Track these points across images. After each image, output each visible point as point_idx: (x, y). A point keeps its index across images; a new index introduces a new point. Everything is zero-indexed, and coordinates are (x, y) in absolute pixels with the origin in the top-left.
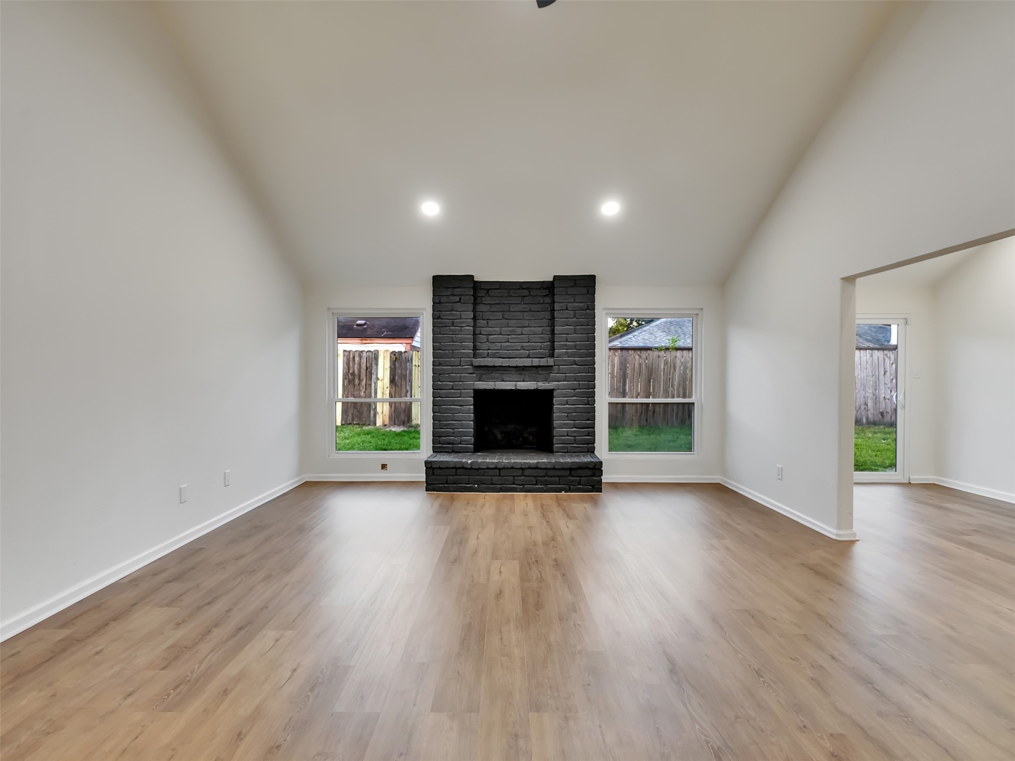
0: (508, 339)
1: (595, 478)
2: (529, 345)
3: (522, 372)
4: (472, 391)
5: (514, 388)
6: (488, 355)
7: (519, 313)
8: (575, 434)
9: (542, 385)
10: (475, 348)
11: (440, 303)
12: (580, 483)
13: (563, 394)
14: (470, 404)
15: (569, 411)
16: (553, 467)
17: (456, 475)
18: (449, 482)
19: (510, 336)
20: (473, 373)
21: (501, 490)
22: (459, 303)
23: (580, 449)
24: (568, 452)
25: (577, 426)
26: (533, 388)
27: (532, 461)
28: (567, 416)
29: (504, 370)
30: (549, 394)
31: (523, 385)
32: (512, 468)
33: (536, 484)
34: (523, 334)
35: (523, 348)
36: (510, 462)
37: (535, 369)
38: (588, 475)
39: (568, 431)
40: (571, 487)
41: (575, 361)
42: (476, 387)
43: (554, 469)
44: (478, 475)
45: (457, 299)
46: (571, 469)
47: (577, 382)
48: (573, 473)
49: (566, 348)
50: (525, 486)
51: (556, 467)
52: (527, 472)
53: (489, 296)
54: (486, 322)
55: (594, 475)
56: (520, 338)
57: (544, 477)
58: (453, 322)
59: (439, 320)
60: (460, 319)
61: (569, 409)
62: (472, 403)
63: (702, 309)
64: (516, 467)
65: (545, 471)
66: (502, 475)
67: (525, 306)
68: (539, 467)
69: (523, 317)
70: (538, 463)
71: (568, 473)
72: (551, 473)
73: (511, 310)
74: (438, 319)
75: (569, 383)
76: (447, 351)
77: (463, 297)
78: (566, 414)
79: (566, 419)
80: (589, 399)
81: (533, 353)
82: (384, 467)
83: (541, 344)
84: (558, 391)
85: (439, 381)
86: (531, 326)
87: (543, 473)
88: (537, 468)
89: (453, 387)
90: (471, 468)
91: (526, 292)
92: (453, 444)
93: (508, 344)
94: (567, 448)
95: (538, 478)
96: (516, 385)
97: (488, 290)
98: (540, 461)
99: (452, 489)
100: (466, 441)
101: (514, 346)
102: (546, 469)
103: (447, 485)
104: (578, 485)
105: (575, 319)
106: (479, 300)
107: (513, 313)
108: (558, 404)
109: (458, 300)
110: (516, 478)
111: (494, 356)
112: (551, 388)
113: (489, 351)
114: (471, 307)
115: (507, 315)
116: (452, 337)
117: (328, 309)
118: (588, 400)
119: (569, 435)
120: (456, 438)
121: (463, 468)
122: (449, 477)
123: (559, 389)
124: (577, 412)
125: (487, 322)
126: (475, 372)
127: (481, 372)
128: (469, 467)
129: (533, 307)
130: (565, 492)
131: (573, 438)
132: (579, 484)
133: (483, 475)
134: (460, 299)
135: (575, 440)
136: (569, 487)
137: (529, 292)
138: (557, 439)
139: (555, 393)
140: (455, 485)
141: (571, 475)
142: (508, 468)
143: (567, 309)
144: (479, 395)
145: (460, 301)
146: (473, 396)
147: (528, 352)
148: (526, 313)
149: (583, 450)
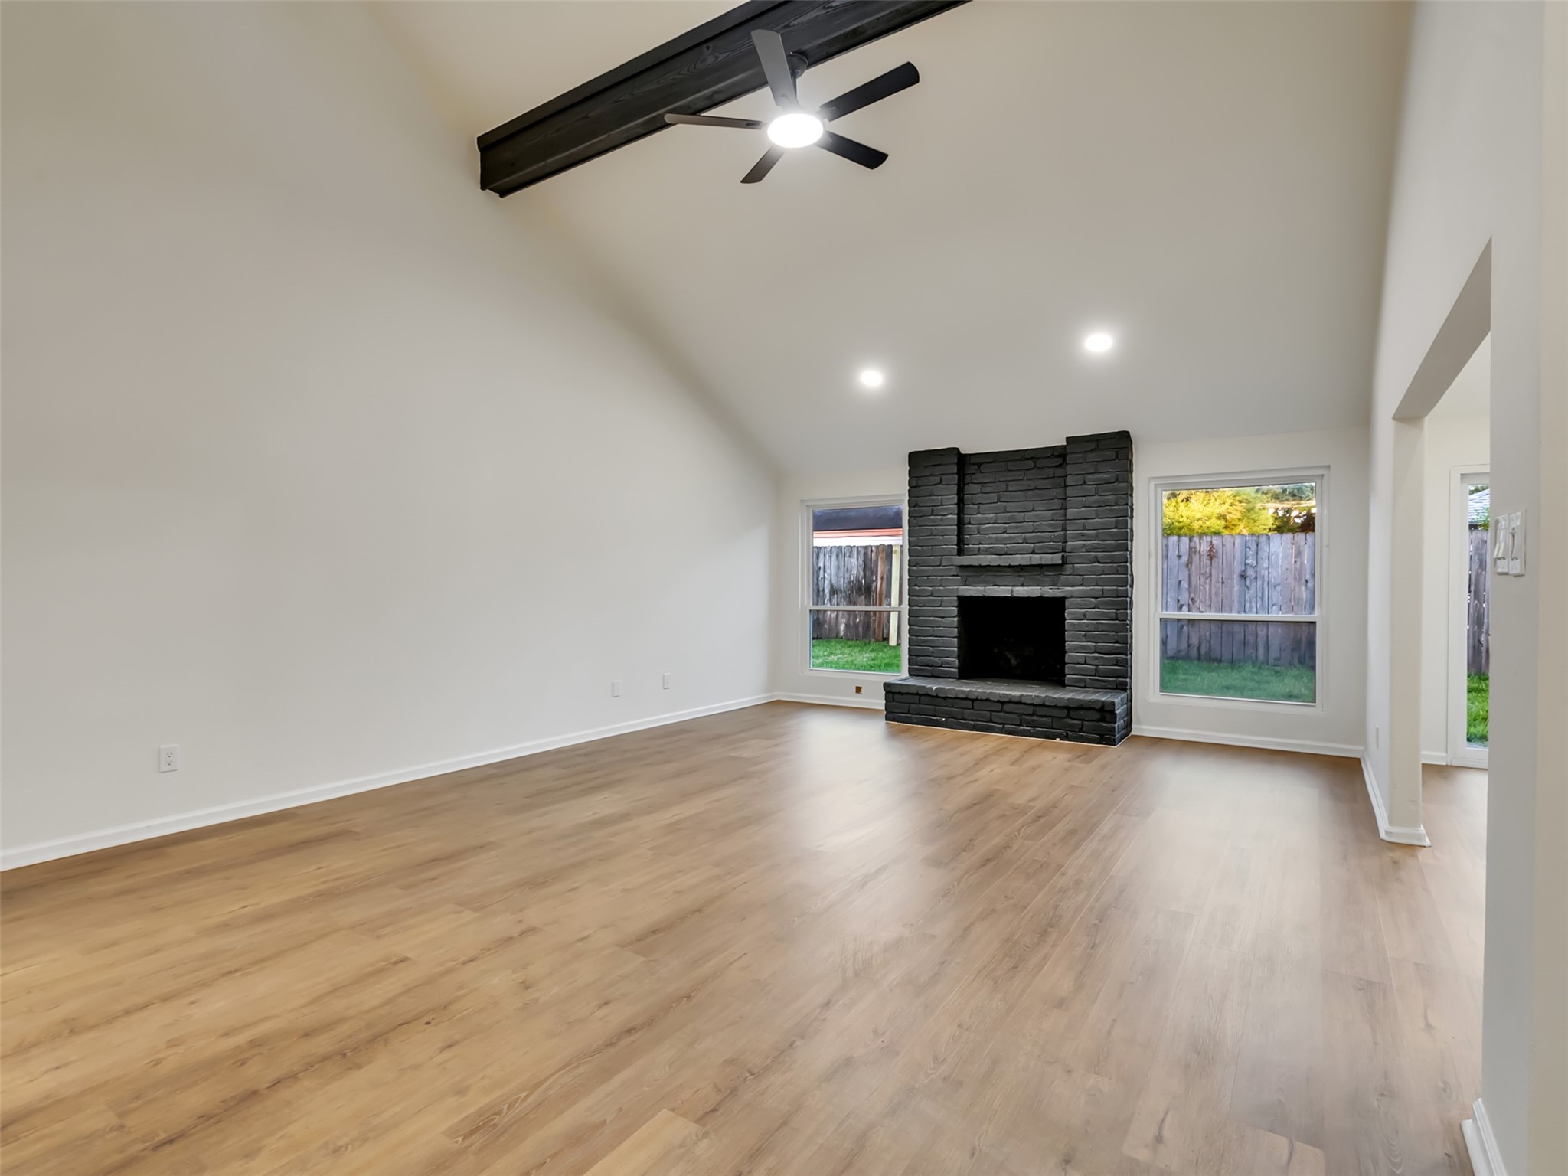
0: (1005, 528)
1: (1104, 724)
2: (1033, 536)
3: (1021, 574)
4: (956, 598)
5: (1010, 595)
6: (979, 552)
7: (1020, 493)
8: (1096, 662)
9: (1050, 592)
10: (961, 542)
11: (916, 486)
12: (1082, 728)
13: (1078, 604)
14: (954, 615)
15: (1087, 629)
16: (1041, 703)
17: (920, 703)
18: (911, 712)
19: (1007, 525)
20: (957, 576)
21: (974, 728)
22: (940, 486)
23: (1104, 684)
24: (1085, 687)
25: (1099, 651)
26: (1035, 596)
27: (1013, 693)
28: (1085, 635)
29: (996, 571)
30: (1059, 604)
31: (1022, 592)
32: (987, 700)
33: (1020, 725)
34: (1025, 521)
35: (1025, 541)
36: (985, 693)
37: (1038, 569)
38: (1094, 719)
39: (1085, 657)
40: (1070, 733)
41: (1096, 557)
42: (960, 594)
43: (1043, 705)
44: (946, 706)
45: (938, 479)
46: (1068, 708)
47: (1100, 588)
48: (1072, 714)
49: (1083, 538)
50: (1006, 726)
51: (1046, 704)
52: (1007, 707)
53: (981, 472)
54: (976, 507)
55: (1103, 720)
56: (1021, 526)
57: (1032, 715)
58: (932, 510)
59: (916, 508)
60: (942, 505)
61: (1087, 625)
62: (956, 613)
63: (1329, 466)
64: (992, 699)
65: (1032, 708)
66: (975, 708)
67: (1029, 482)
68: (1023, 701)
69: (1026, 497)
70: (1022, 696)
71: (1064, 713)
72: (1041, 711)
73: (1010, 489)
74: (914, 506)
75: (1088, 588)
76: (925, 548)
77: (944, 477)
78: (1084, 633)
79: (1084, 640)
80: (1118, 612)
81: (1040, 547)
82: (858, 690)
83: (1050, 534)
84: (1072, 599)
85: (916, 585)
86: (1036, 509)
87: (1030, 710)
88: (1020, 703)
89: (932, 593)
90: (937, 696)
91: (1030, 464)
92: (932, 666)
93: (1005, 535)
94: (1084, 681)
95: (1023, 717)
96: (1012, 591)
97: (979, 465)
98: (1025, 694)
99: (915, 721)
100: (948, 663)
101: (1013, 538)
102: (1032, 704)
103: (909, 715)
104: (1080, 732)
105: (1097, 497)
106: (968, 479)
107: (1013, 493)
108: (1071, 617)
109: (939, 481)
110: (994, 713)
111: (987, 552)
112: (1062, 595)
113: (981, 546)
114: (955, 488)
115: (1005, 496)
116: (932, 529)
117: (802, 501)
118: (1116, 614)
119: (1087, 662)
120: (937, 659)
121: (926, 695)
122: (912, 705)
123: (1072, 597)
124: (1100, 630)
125: (978, 508)
126: (959, 574)
127: (967, 574)
128: (934, 694)
129: (1040, 483)
130: (1061, 740)
131: (1094, 667)
132: (1081, 730)
133: (952, 707)
134: (941, 480)
135: (1096, 669)
136: (1067, 734)
137: (1035, 463)
138: (1069, 667)
139: (1067, 603)
140: (918, 716)
141: (1068, 716)
142: (982, 700)
143: (1085, 483)
144: (964, 603)
145: (941, 483)
146: (956, 604)
147: (1032, 545)
148: (1030, 493)
149: (1109, 686)
